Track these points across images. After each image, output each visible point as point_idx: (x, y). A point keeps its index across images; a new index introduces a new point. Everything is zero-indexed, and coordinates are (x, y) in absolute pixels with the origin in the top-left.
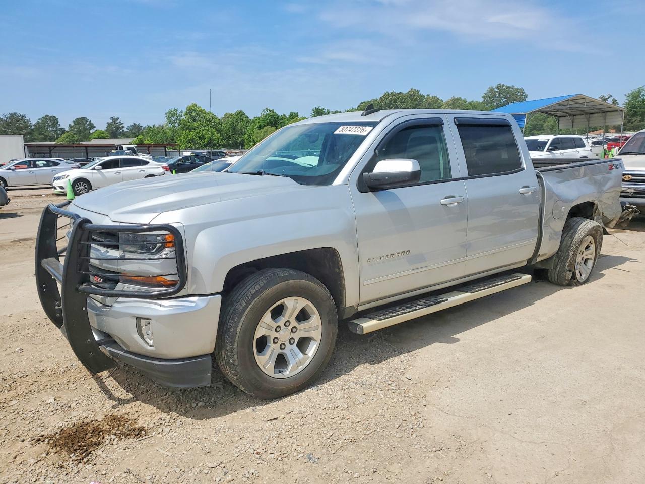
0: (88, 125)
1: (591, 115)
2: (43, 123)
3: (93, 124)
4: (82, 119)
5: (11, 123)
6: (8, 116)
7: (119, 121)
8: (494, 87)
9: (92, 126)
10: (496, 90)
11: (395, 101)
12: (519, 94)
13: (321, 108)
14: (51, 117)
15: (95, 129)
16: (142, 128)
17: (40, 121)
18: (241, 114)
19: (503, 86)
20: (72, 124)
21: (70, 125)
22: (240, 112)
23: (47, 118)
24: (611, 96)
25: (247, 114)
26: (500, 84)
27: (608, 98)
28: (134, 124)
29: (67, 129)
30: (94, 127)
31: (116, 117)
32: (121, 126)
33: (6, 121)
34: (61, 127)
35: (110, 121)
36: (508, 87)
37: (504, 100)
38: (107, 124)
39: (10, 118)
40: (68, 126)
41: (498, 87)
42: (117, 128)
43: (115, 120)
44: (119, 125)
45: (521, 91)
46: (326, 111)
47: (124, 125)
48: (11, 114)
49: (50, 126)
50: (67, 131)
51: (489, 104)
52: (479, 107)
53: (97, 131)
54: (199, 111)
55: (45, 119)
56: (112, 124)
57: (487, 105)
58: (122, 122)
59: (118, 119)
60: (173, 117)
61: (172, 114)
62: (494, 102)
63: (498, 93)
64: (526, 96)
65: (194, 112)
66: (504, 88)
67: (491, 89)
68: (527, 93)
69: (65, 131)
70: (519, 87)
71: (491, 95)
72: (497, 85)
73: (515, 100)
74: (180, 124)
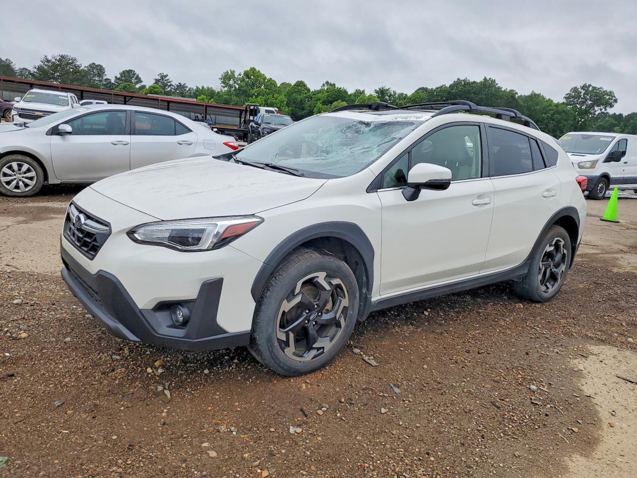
0: (136, 79)
2: (89, 70)
3: (140, 78)
4: (130, 72)
5: (60, 65)
6: (58, 58)
7: (167, 78)
8: (579, 87)
9: (139, 80)
10: (580, 90)
11: (469, 91)
12: (607, 97)
13: (387, 88)
14: (97, 66)
15: (142, 84)
16: (187, 89)
17: (86, 69)
19: (590, 86)
20: (119, 76)
21: (116, 77)
23: (93, 66)
25: (308, 86)
26: (585, 84)
28: (179, 83)
29: (113, 81)
30: (141, 82)
31: (165, 74)
32: (169, 84)
33: (54, 63)
34: (108, 77)
36: (594, 88)
37: (589, 103)
38: (154, 81)
39: (60, 60)
40: (114, 78)
41: (583, 88)
42: (165, 86)
43: (163, 77)
44: (169, 82)
45: (611, 94)
47: (172, 83)
48: (62, 57)
49: (96, 75)
50: (113, 83)
51: (571, 105)
52: (560, 108)
53: (144, 87)
54: (258, 76)
55: (91, 67)
56: (159, 81)
57: (569, 106)
58: (170, 80)
59: (167, 75)
60: (229, 80)
61: (227, 78)
62: (577, 103)
63: (582, 94)
64: (616, 101)
65: (252, 77)
66: (590, 89)
67: (575, 90)
68: (617, 97)
69: (110, 82)
70: (608, 90)
71: (574, 96)
72: (582, 86)
73: (602, 104)
74: (236, 89)
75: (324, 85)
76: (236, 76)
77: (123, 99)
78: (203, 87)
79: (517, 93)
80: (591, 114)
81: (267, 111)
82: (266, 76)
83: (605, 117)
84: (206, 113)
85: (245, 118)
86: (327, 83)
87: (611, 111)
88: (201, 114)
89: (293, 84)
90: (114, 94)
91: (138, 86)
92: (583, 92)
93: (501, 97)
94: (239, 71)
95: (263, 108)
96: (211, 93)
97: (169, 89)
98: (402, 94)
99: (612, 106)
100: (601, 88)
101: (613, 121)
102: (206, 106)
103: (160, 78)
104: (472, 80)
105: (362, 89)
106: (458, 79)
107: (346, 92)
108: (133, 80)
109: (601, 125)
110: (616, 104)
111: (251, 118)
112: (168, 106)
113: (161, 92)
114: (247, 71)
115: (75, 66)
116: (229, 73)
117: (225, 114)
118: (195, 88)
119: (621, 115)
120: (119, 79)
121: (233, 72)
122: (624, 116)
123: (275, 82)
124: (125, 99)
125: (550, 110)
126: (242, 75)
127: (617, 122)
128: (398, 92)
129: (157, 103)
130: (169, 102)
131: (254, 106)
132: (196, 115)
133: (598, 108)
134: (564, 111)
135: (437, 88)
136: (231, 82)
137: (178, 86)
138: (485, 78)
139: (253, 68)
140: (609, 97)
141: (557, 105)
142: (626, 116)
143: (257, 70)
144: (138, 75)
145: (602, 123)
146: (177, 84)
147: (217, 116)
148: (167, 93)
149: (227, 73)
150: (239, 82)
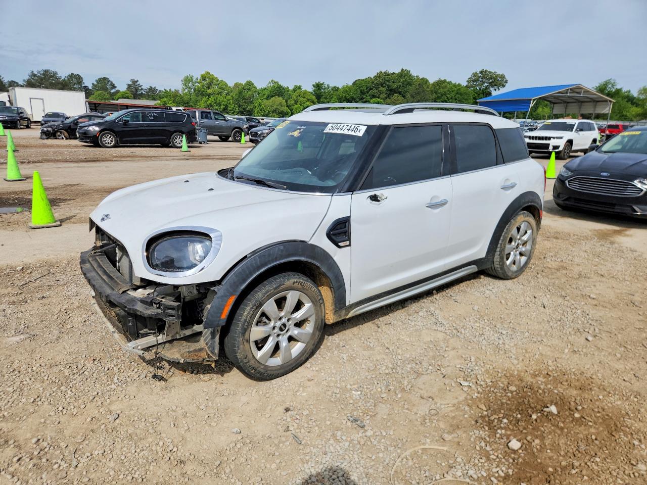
0: (110, 85)
1: (583, 104)
2: (69, 80)
3: (114, 84)
4: (105, 79)
5: (45, 78)
6: (42, 72)
7: (138, 83)
8: (478, 72)
9: (113, 86)
10: (480, 75)
11: (388, 81)
13: (321, 82)
14: (76, 75)
15: (117, 89)
16: (158, 92)
17: (66, 79)
18: (249, 83)
19: (486, 71)
20: (95, 83)
21: (93, 84)
23: (72, 76)
25: (255, 85)
26: (483, 70)
28: (150, 87)
29: (90, 88)
30: (116, 87)
31: (136, 80)
32: (139, 88)
33: (39, 77)
34: (86, 85)
35: (130, 83)
36: (490, 72)
37: (486, 84)
38: (127, 86)
39: (44, 74)
40: (91, 85)
41: (481, 73)
42: (136, 90)
43: (135, 82)
45: (503, 77)
46: (326, 85)
47: (143, 87)
48: (46, 71)
49: (75, 83)
50: (91, 90)
51: (472, 88)
52: (463, 91)
53: (118, 91)
54: (212, 79)
55: (70, 77)
56: (131, 86)
57: (470, 89)
58: (141, 84)
59: (137, 81)
60: (189, 83)
61: (188, 80)
62: (477, 86)
63: (481, 78)
64: (506, 82)
65: (207, 80)
66: (487, 73)
67: (475, 74)
68: (507, 79)
69: (88, 89)
70: (501, 74)
71: (474, 79)
72: (481, 71)
73: (496, 85)
74: (195, 90)
75: (270, 83)
76: (194, 80)
78: (170, 90)
79: (428, 80)
82: (218, 78)
86: (272, 81)
89: (244, 84)
91: (113, 91)
92: (482, 75)
94: (197, 76)
96: (175, 95)
97: (141, 92)
98: (335, 87)
99: (504, 86)
100: (495, 72)
104: (391, 71)
105: (300, 85)
106: (381, 72)
107: (286, 88)
108: (109, 87)
110: (507, 84)
113: (131, 97)
114: (203, 75)
115: (56, 78)
116: (189, 77)
118: (164, 90)
121: (192, 77)
125: (453, 91)
126: (199, 78)
128: (332, 85)
130: (127, 106)
133: (493, 88)
134: (465, 93)
136: (190, 85)
138: (402, 69)
139: (208, 73)
140: (501, 79)
143: (211, 73)
144: (112, 82)
149: (187, 77)
150: (197, 84)
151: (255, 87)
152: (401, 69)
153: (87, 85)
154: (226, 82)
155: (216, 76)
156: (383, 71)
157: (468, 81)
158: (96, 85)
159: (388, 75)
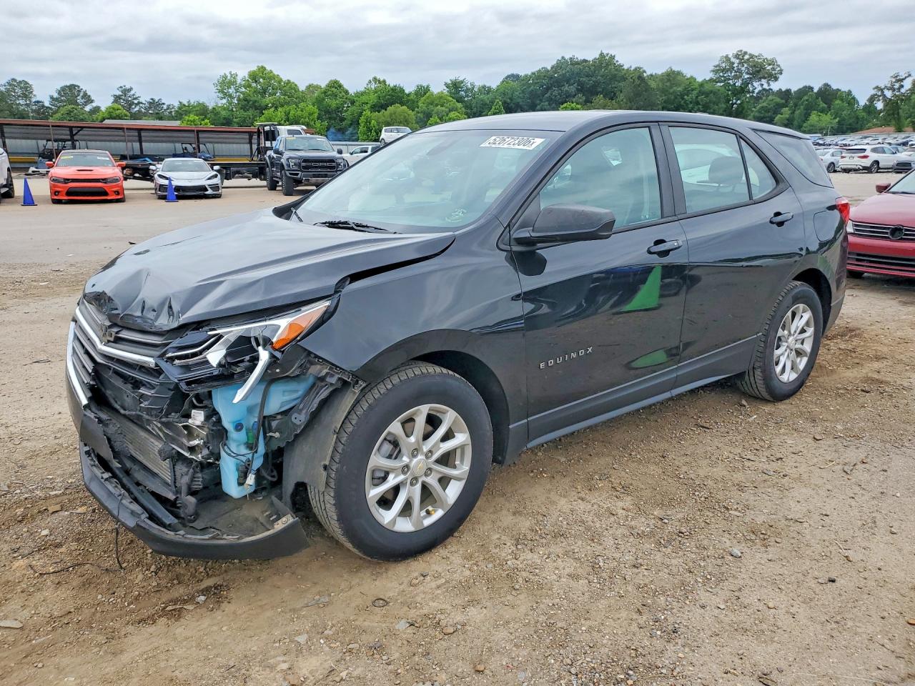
0: (83, 98)
2: (8, 91)
3: (89, 96)
4: (72, 87)
7: (132, 92)
8: (730, 56)
9: (89, 100)
10: (733, 60)
11: (579, 74)
12: (769, 68)
13: (461, 79)
14: (20, 82)
15: (94, 105)
16: (165, 107)
18: (335, 85)
19: (746, 53)
20: (56, 95)
21: (52, 97)
22: (336, 82)
23: (13, 83)
24: (910, 75)
25: (346, 87)
26: (741, 51)
27: (906, 78)
28: (152, 99)
29: (47, 104)
30: (92, 101)
31: (128, 87)
32: (136, 102)
34: (38, 99)
35: (118, 93)
36: (752, 56)
37: (746, 77)
38: (113, 98)
40: (49, 99)
41: (737, 56)
42: (130, 104)
43: (126, 91)
44: (136, 99)
45: (772, 62)
46: (469, 84)
47: (141, 100)
49: (19, 96)
50: (47, 108)
51: (721, 82)
52: (707, 87)
53: (97, 109)
54: (270, 78)
55: (10, 85)
56: (120, 99)
57: (719, 84)
58: (137, 96)
59: (131, 89)
60: (229, 87)
61: (225, 84)
62: (729, 79)
63: (736, 65)
64: (781, 72)
65: (261, 80)
66: (747, 57)
67: (726, 59)
68: (782, 67)
69: (43, 106)
70: (771, 57)
71: (726, 68)
72: (735, 53)
73: (765, 78)
74: (239, 100)
75: (370, 82)
77: (68, 132)
78: (189, 102)
79: (645, 72)
80: (749, 92)
81: (290, 132)
82: (281, 77)
83: (768, 96)
84: (198, 142)
85: (259, 144)
86: (375, 79)
87: (775, 86)
88: (191, 144)
89: (323, 85)
90: (52, 126)
91: (88, 108)
92: (738, 61)
93: (624, 79)
95: (283, 127)
96: (202, 111)
97: (137, 109)
98: (484, 87)
99: (776, 79)
100: (760, 55)
101: (778, 100)
102: (198, 131)
103: (121, 94)
104: (581, 58)
105: (425, 84)
106: (563, 57)
107: (402, 91)
108: (80, 100)
109: (763, 107)
110: (781, 76)
111: (268, 144)
112: (140, 136)
113: (126, 115)
114: (254, 72)
116: (229, 78)
117: (227, 140)
118: (176, 104)
119: (788, 91)
120: (56, 100)
121: (234, 76)
122: (792, 91)
123: (296, 85)
124: (71, 131)
125: (693, 90)
126: (247, 76)
127: (783, 101)
129: (122, 134)
130: (140, 130)
131: (270, 125)
132: (184, 146)
133: (758, 83)
134: (711, 92)
135: (533, 73)
136: (232, 91)
137: (150, 103)
138: (601, 53)
139: (262, 67)
140: (771, 66)
141: (701, 85)
142: (795, 92)
143: (268, 68)
144: (85, 94)
145: (765, 104)
146: (148, 100)
147: (216, 145)
148: (135, 116)
149: (225, 77)
150: (244, 90)
151: (347, 92)
152: (599, 53)
153: (40, 100)
154: (296, 83)
155: (276, 73)
156: (567, 57)
157: (715, 72)
158: (57, 99)
159: (577, 63)
